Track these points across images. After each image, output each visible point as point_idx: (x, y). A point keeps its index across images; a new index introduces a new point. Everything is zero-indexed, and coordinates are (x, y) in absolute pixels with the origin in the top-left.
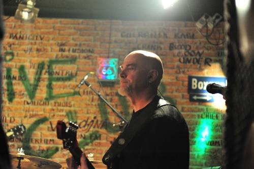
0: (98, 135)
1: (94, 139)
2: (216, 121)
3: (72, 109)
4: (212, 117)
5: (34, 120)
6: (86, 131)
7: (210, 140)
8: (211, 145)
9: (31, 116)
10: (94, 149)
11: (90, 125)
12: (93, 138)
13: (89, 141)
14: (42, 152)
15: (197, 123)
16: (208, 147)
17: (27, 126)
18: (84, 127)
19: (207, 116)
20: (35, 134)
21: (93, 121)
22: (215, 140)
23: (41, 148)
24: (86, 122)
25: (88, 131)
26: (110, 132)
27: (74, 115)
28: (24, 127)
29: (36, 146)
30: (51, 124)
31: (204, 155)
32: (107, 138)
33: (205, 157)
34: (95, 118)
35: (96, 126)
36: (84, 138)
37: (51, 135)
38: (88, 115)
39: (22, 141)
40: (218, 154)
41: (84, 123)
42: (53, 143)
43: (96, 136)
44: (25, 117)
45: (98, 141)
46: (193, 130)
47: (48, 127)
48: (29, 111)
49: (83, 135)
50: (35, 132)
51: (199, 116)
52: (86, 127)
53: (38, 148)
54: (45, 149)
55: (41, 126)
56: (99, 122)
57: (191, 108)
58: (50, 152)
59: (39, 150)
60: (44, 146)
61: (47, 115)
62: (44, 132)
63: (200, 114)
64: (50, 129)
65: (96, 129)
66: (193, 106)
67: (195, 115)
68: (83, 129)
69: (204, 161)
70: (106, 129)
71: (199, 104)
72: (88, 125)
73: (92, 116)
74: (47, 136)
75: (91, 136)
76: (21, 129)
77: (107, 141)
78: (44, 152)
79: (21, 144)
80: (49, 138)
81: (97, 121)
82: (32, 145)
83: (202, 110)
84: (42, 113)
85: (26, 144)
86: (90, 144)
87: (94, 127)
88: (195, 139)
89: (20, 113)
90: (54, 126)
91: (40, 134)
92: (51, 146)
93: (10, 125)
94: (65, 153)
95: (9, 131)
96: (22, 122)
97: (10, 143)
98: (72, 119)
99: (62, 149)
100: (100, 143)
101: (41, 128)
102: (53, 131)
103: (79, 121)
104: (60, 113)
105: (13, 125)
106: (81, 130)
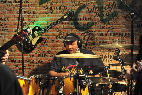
0: (116, 13)
1: (115, 16)
5: (78, 7)
6: (109, 11)
9: (76, 5)
10: (115, 22)
11: (111, 8)
12: (113, 15)
13: (111, 17)
14: (85, 26)
17: (74, 11)
18: (108, 9)
20: (79, 15)
21: (113, 5)
24: (109, 6)
25: (110, 11)
26: (124, 11)
27: (101, 2)
28: (73, 12)
29: (81, 23)
30: (88, 9)
32: (122, 15)
34: (114, 3)
35: (115, 8)
36: (108, 16)
37: (89, 15)
39: (73, 20)
41: (107, 7)
42: (91, 20)
43: (115, 14)
44: (73, 5)
47: (87, 11)
48: (74, 2)
49: (108, 14)
50: (80, 14)
52: (109, 9)
53: (82, 24)
54: (87, 24)
55: (83, 10)
56: (117, 5)
58: (89, 25)
59: (83, 24)
60: (86, 22)
61: (85, 3)
62: (84, 14)
64: (88, 12)
65: (115, 10)
70: (121, 9)
72: (110, 7)
73: (112, 2)
75: (112, 14)
76: (71, 13)
77: (122, 16)
78: (86, 26)
79: (73, 22)
80: (88, 17)
81: (116, 5)
82: (79, 22)
84: (82, 2)
85: (75, 22)
87: (114, 9)
89: (70, 4)
90: (90, 10)
91: (82, 15)
92: (90, 21)
93: (65, 11)
94: (98, 25)
95: (65, 15)
96: (71, 9)
97: (66, 22)
98: (100, 4)
99: (96, 23)
100: (118, 18)
101: (83, 12)
102: (90, 12)
103: (104, 6)
104: (93, 2)
105: (67, 11)
106: (106, 11)
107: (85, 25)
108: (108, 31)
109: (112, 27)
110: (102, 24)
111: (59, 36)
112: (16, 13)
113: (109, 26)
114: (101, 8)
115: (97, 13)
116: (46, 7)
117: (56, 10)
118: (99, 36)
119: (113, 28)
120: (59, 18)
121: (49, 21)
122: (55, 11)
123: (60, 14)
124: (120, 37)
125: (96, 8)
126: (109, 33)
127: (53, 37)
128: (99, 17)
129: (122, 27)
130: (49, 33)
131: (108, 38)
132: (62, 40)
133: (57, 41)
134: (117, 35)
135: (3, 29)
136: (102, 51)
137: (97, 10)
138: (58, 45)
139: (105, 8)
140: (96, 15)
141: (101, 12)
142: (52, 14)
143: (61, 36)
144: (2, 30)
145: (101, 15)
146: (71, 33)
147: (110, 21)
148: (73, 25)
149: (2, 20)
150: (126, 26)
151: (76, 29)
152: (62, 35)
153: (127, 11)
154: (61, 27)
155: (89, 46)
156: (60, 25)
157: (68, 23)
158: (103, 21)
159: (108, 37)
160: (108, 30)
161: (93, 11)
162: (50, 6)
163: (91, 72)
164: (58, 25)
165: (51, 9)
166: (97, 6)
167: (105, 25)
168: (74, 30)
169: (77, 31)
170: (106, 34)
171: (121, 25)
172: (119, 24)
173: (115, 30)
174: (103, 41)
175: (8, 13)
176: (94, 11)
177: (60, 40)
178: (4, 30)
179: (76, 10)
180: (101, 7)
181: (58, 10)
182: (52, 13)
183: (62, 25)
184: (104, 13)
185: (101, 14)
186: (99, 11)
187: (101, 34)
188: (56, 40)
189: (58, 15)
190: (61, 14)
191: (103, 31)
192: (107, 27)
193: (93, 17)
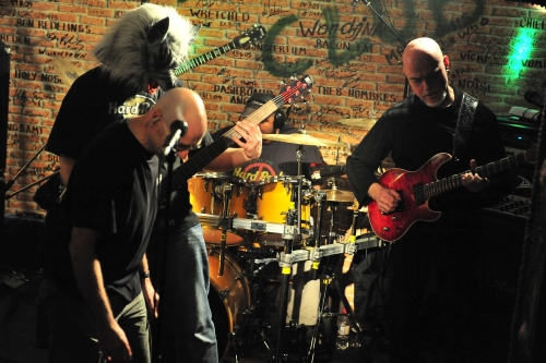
0: (368, 45)
1: (363, 51)
2: (541, 31)
3: (332, 4)
4: (536, 26)
5: (276, 18)
6: (352, 38)
7: (529, 59)
8: (529, 66)
9: (274, 13)
10: (362, 66)
12: (361, 49)
13: (355, 53)
14: (290, 66)
15: (513, 34)
16: (524, 69)
17: (267, 28)
18: (349, 32)
19: (529, 24)
20: (278, 40)
21: (361, 24)
22: (536, 59)
23: (288, 61)
24: (352, 26)
25: (354, 39)
26: (386, 42)
27: (334, 14)
28: (264, 29)
29: (281, 57)
30: (301, 26)
31: (518, 80)
32: (381, 50)
33: (518, 82)
34: (364, 19)
35: (366, 32)
36: (348, 49)
37: (302, 41)
38: (354, 15)
39: (261, 49)
40: (538, 80)
41: (349, 26)
42: (305, 53)
43: (366, 46)
44: (264, 13)
45: (369, 54)
46: (507, 44)
47: (298, 30)
48: (269, 5)
49: (347, 44)
50: (279, 37)
51: (516, 22)
52: (352, 33)
53: (283, 60)
54: (294, 62)
55: (287, 28)
56: (370, 27)
57: (506, 11)
58: (300, 67)
59: (285, 62)
60: (292, 58)
61: (296, 12)
62: (291, 37)
63: (519, 19)
64: (300, 33)
65: (366, 36)
66: (511, 8)
67: (512, 22)
68: (347, 35)
69: (517, 88)
70: (380, 36)
71: (519, 6)
72: (355, 29)
73: (361, 17)
74: (296, 44)
75: (358, 46)
76: (259, 33)
77: (381, 54)
78: (293, 66)
79: (260, 53)
80: (299, 47)
81: (368, 24)
82: (275, 55)
83: (523, 14)
84: (288, 8)
85: (267, 54)
86: (357, 58)
87: (363, 34)
88: (508, 57)
89: (256, 8)
90: (305, 29)
91: (285, 39)
92: (302, 57)
93: (243, 24)
94: (322, 68)
95: (244, 36)
96: (259, 22)
97: (244, 51)
98: (332, 20)
99: (317, 62)
100: (371, 57)
101: (287, 32)
102: (305, 35)
103: (341, 24)
104: (314, 11)
105: (247, 25)
106: (343, 36)
107: (291, 63)
108: (345, 85)
109: (355, 77)
110: (332, 66)
111: (221, 85)
112: (113, 14)
113: (348, 73)
114: (332, 28)
115: (323, 40)
116: (195, 10)
117: (220, 20)
118: (322, 95)
119: (358, 79)
120: (225, 39)
121: (198, 46)
122: (216, 22)
123: (230, 31)
124: (372, 102)
125: (321, 27)
126: (346, 89)
127: (205, 87)
128: (326, 50)
129: (377, 78)
130: (198, 75)
131: (343, 102)
132: (229, 97)
133: (215, 97)
134: (364, 97)
135: (73, 52)
136: (324, 130)
137: (322, 31)
138: (217, 106)
139: (342, 30)
140: (319, 44)
141: (333, 37)
142: (208, 29)
143: (226, 86)
144: (71, 54)
145: (331, 46)
146: (252, 80)
147: (351, 62)
148: (260, 62)
149: (73, 28)
150: (387, 77)
151: (267, 72)
152: (230, 83)
153: (392, 42)
154: (230, 62)
155: (296, 117)
156: (227, 59)
157: (249, 55)
158: (335, 60)
159: (342, 99)
160: (343, 81)
161: (312, 34)
162: (205, 8)
163: (317, 176)
164: (223, 57)
165: (208, 15)
166: (323, 21)
167: (339, 70)
168: (262, 75)
169: (270, 76)
170: (339, 92)
171: (377, 74)
172: (372, 72)
173: (362, 83)
174: (331, 106)
175: (91, 13)
176: (315, 34)
177: (223, 94)
178: (76, 56)
179: (270, 26)
180: (333, 26)
181: (226, 21)
182: (208, 25)
183: (233, 60)
184: (339, 42)
185: (331, 43)
186: (327, 34)
187: (328, 91)
188: (214, 94)
189: (224, 32)
190: (234, 32)
191: (332, 84)
192: (344, 74)
193: (312, 47)
